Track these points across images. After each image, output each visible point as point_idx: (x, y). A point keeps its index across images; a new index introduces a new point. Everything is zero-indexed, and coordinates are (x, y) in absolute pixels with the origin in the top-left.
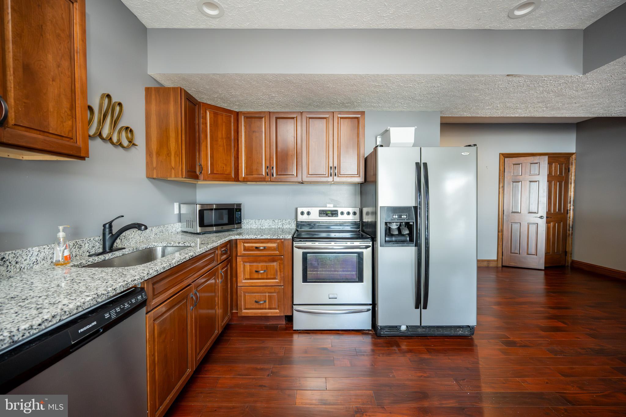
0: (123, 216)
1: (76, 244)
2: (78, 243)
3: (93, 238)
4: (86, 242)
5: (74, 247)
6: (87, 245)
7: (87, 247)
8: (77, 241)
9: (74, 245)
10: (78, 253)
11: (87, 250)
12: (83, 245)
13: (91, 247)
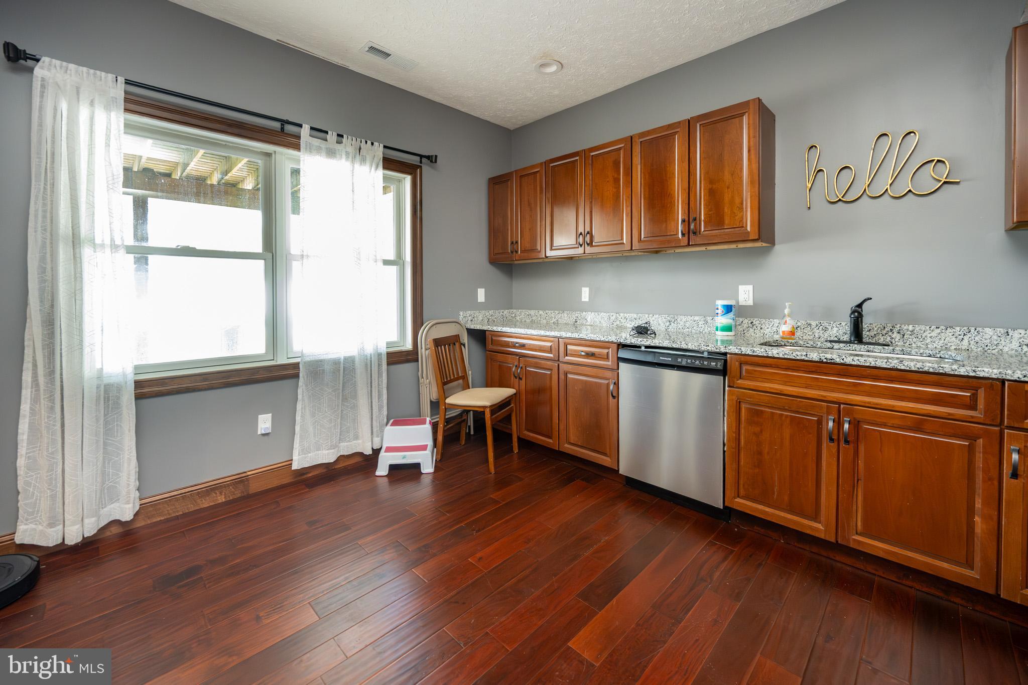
0: (871, 299)
1: (819, 325)
2: (823, 325)
3: (846, 323)
4: (834, 325)
5: (817, 327)
6: (835, 329)
7: (835, 332)
8: (822, 322)
9: (817, 326)
10: (822, 336)
11: (835, 335)
12: (830, 328)
13: (841, 333)
